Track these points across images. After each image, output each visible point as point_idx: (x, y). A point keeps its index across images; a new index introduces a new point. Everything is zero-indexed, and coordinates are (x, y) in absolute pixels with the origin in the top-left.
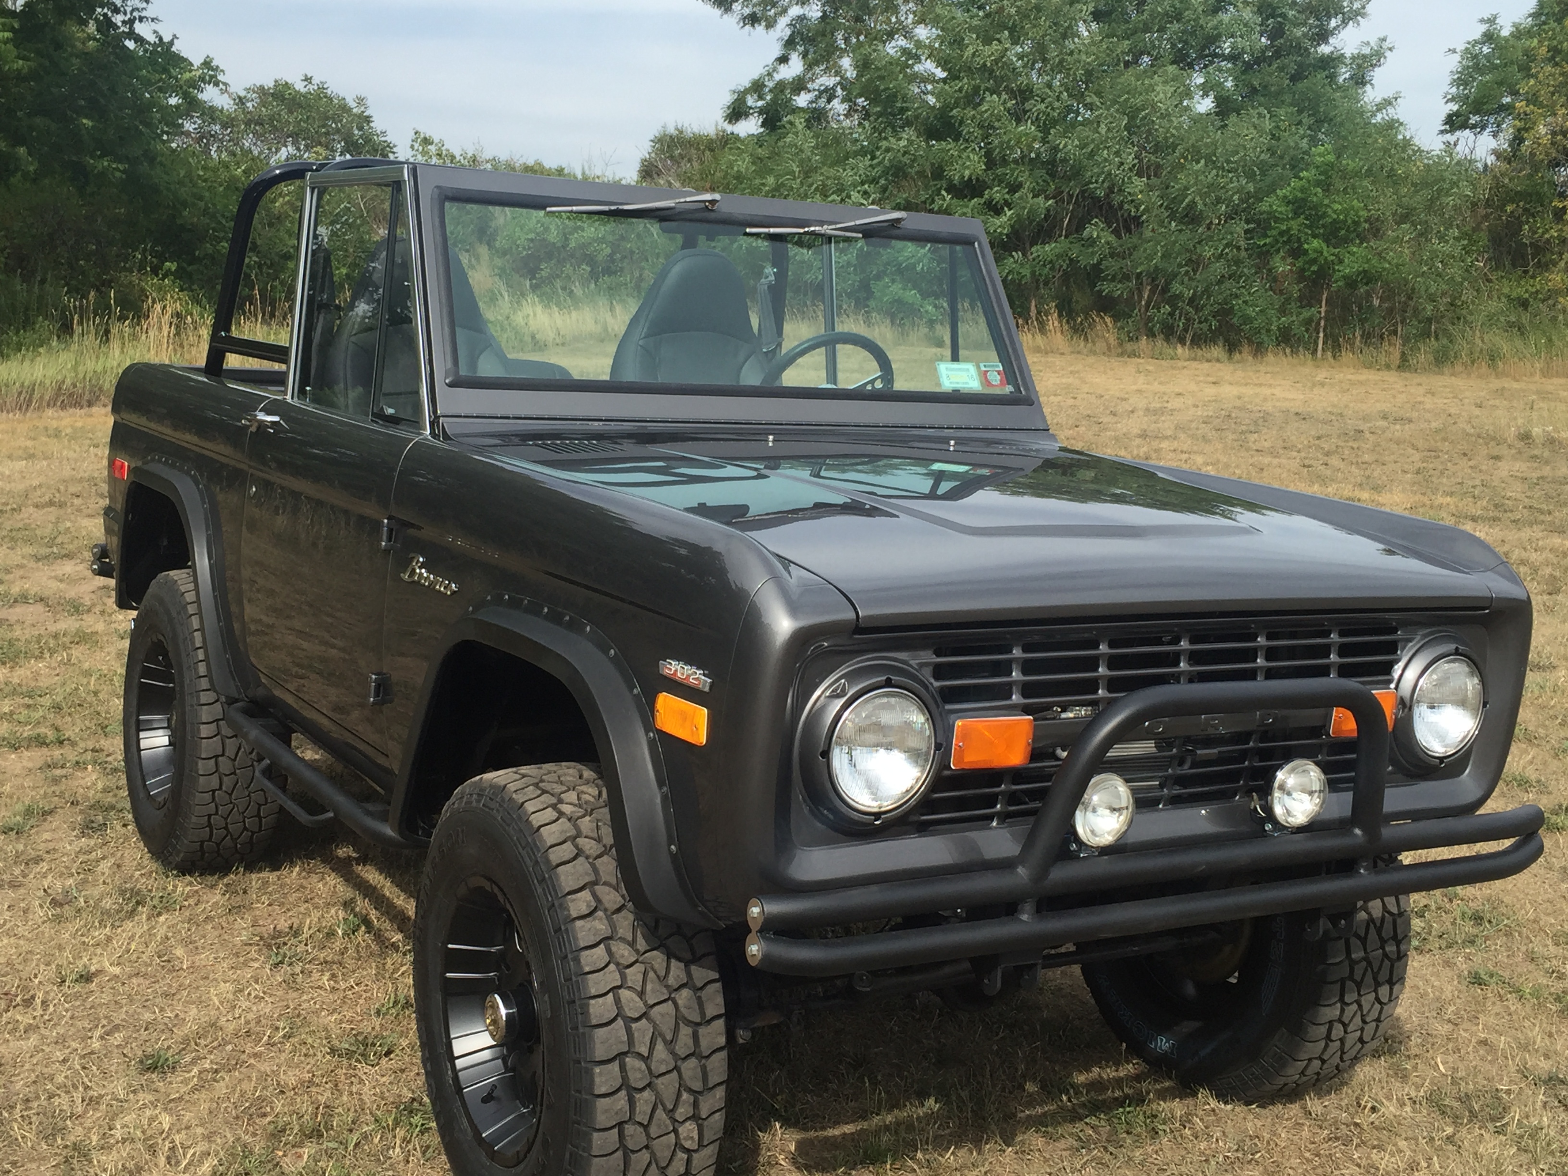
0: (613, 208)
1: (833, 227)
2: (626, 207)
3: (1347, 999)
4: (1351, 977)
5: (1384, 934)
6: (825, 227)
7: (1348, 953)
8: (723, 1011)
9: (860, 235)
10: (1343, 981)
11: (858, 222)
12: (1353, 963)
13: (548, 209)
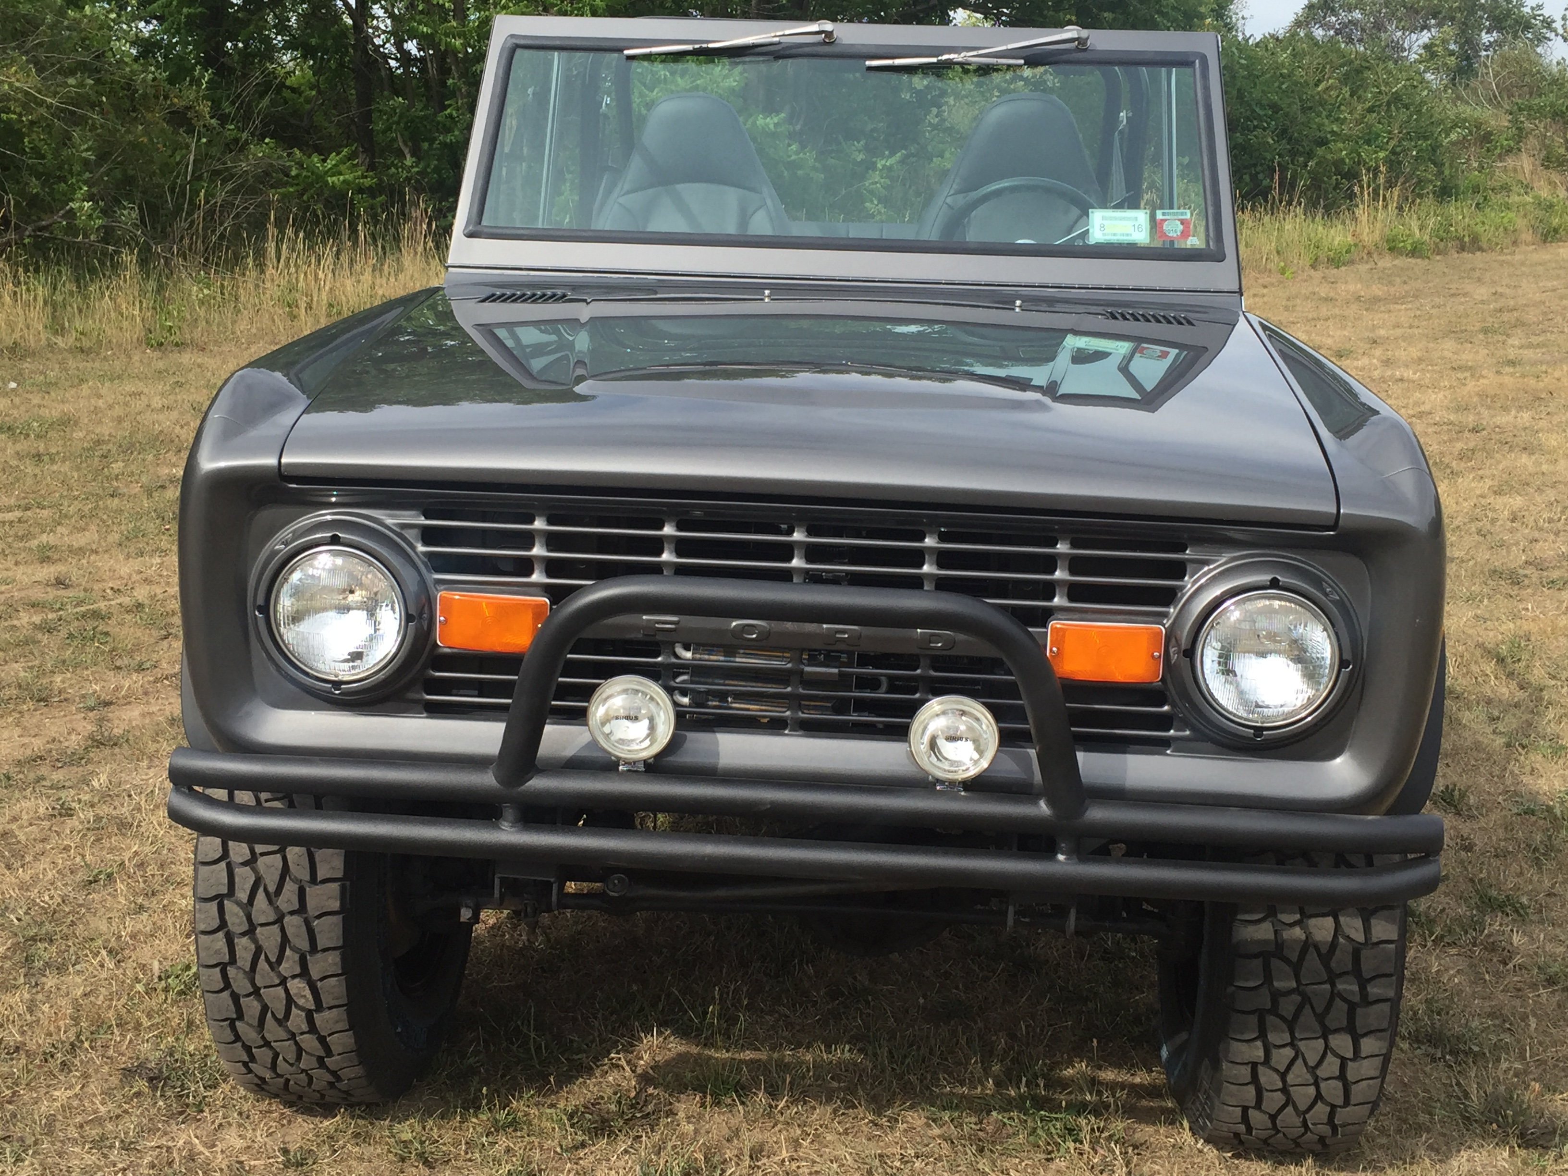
0: (697, 46)
1: (975, 53)
2: (711, 45)
3: (1273, 1038)
4: (1274, 1010)
5: (1333, 964)
6: (963, 55)
7: (1268, 978)
8: (340, 875)
9: (1022, 62)
10: (1262, 1015)
11: (1010, 46)
12: (1276, 996)
13: (626, 52)
